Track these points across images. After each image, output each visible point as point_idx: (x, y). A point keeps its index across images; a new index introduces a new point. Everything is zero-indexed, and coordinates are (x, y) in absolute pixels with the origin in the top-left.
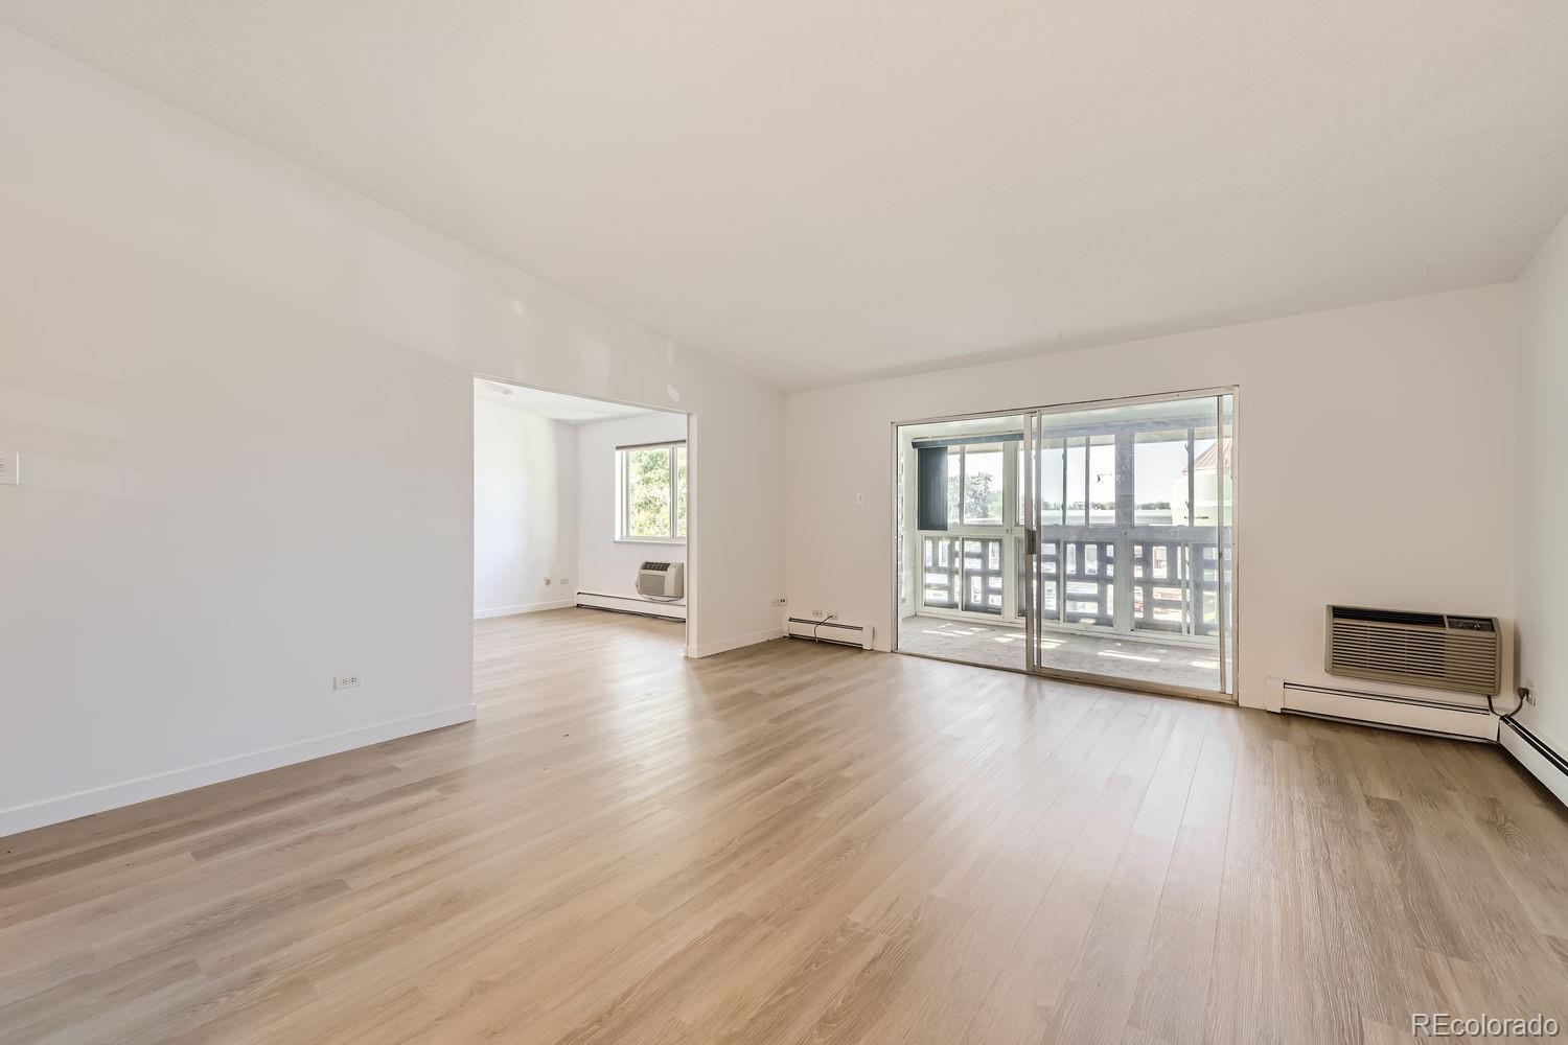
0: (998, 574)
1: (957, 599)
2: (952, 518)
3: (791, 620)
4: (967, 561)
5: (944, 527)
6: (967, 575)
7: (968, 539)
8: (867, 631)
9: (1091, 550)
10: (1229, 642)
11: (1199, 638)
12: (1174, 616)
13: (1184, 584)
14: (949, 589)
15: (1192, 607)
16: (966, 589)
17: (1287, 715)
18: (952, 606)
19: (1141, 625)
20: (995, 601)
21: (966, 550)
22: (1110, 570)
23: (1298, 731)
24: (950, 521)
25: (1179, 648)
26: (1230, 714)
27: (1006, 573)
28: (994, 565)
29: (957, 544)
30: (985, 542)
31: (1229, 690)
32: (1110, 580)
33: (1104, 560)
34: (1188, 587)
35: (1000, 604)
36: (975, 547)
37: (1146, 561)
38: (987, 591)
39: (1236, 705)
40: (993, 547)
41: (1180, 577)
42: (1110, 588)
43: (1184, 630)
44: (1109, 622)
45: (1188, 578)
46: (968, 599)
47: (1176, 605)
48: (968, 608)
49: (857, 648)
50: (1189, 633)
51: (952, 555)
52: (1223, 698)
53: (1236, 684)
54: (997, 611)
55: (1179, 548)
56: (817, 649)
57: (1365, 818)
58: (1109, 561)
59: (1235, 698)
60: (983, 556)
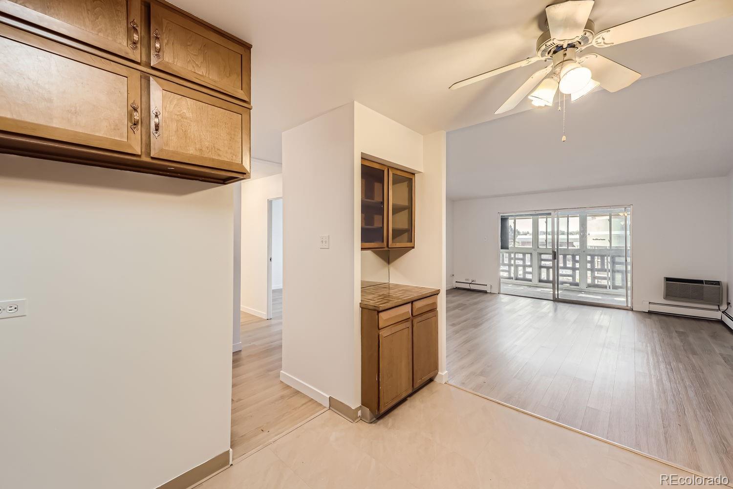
0: (530, 266)
1: (512, 275)
2: (511, 245)
3: (456, 282)
4: (516, 261)
5: (507, 248)
6: (517, 266)
7: (517, 253)
8: (489, 286)
9: (569, 257)
10: (629, 292)
11: (615, 290)
12: (604, 282)
13: (608, 271)
14: (509, 271)
15: (611, 279)
16: (516, 271)
17: (650, 313)
18: (510, 278)
19: (589, 286)
20: (529, 276)
21: (516, 257)
22: (577, 265)
23: (654, 317)
24: (510, 246)
25: (607, 294)
26: (630, 313)
27: (533, 266)
28: (528, 263)
29: (512, 255)
30: (524, 254)
31: (629, 305)
32: (578, 269)
33: (575, 261)
34: (609, 271)
35: (531, 278)
36: (521, 256)
37: (592, 262)
38: (525, 273)
39: (632, 310)
40: (528, 256)
41: (606, 267)
42: (577, 272)
43: (608, 288)
44: (577, 285)
45: (609, 268)
46: (517, 276)
47: (605, 278)
48: (517, 279)
49: (485, 292)
50: (610, 288)
51: (510, 259)
52: (627, 308)
53: (632, 303)
54: (530, 280)
55: (606, 257)
56: (470, 292)
57: (675, 334)
58: (577, 262)
59: (632, 308)
60: (523, 260)
